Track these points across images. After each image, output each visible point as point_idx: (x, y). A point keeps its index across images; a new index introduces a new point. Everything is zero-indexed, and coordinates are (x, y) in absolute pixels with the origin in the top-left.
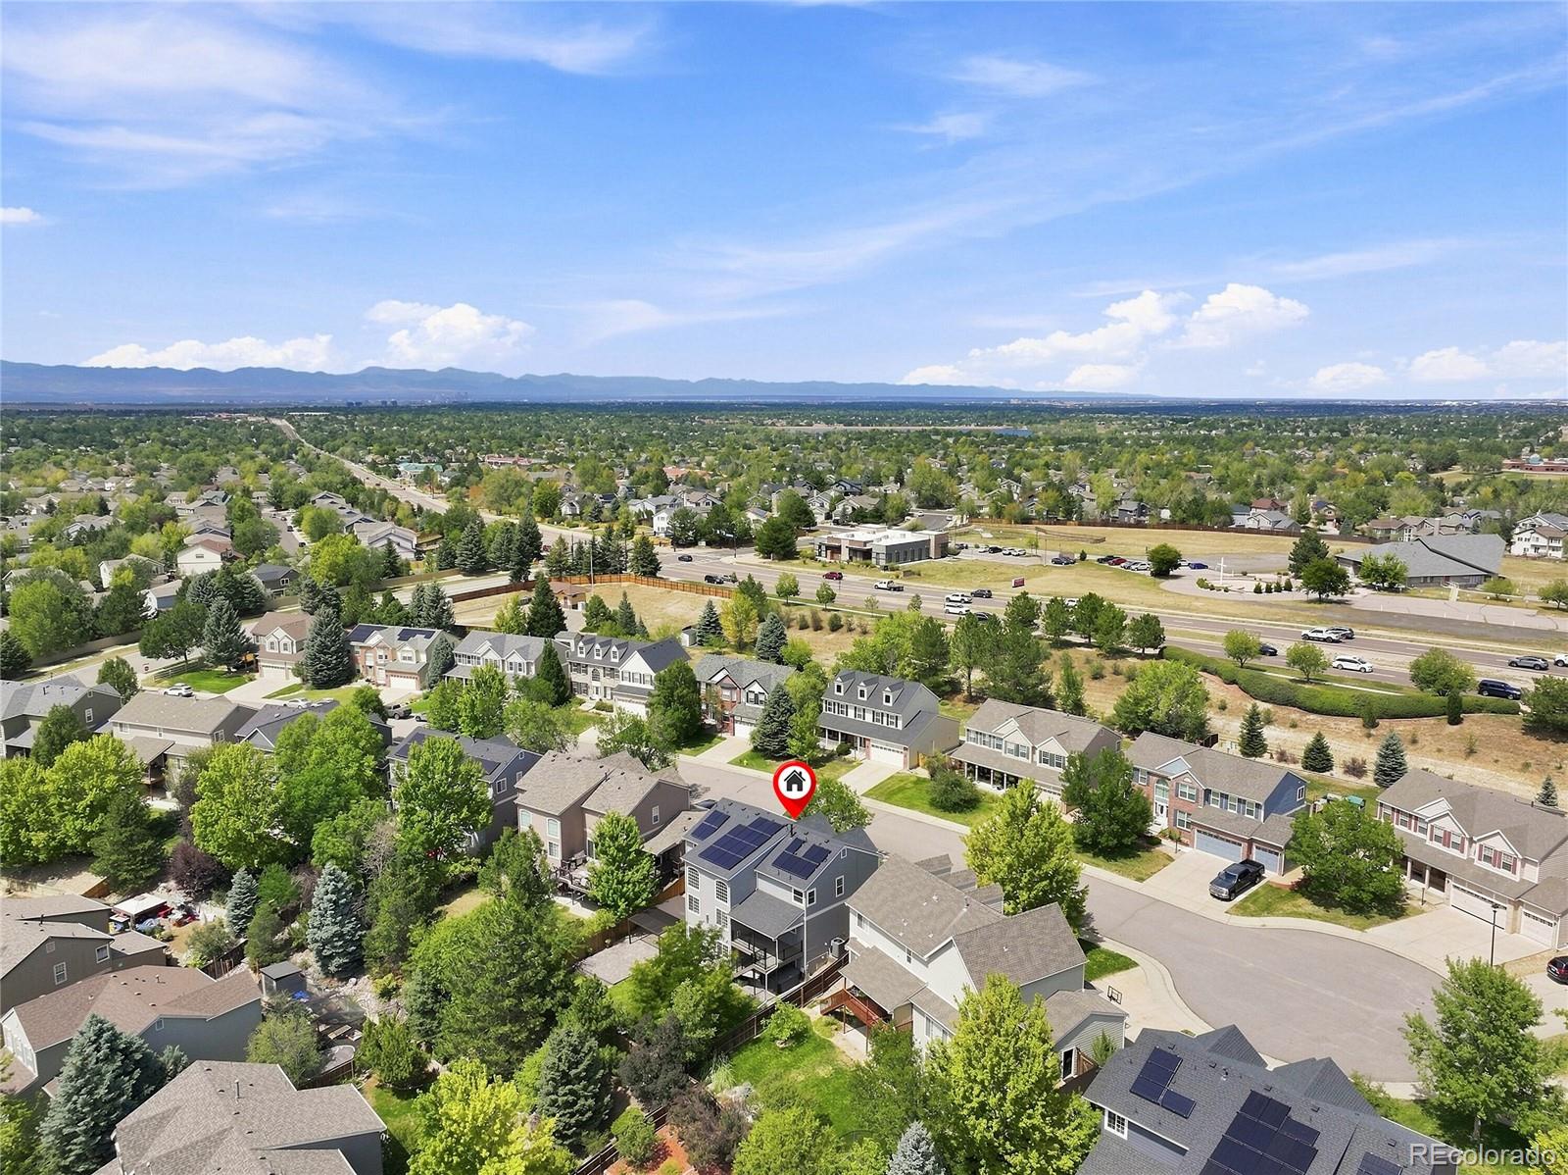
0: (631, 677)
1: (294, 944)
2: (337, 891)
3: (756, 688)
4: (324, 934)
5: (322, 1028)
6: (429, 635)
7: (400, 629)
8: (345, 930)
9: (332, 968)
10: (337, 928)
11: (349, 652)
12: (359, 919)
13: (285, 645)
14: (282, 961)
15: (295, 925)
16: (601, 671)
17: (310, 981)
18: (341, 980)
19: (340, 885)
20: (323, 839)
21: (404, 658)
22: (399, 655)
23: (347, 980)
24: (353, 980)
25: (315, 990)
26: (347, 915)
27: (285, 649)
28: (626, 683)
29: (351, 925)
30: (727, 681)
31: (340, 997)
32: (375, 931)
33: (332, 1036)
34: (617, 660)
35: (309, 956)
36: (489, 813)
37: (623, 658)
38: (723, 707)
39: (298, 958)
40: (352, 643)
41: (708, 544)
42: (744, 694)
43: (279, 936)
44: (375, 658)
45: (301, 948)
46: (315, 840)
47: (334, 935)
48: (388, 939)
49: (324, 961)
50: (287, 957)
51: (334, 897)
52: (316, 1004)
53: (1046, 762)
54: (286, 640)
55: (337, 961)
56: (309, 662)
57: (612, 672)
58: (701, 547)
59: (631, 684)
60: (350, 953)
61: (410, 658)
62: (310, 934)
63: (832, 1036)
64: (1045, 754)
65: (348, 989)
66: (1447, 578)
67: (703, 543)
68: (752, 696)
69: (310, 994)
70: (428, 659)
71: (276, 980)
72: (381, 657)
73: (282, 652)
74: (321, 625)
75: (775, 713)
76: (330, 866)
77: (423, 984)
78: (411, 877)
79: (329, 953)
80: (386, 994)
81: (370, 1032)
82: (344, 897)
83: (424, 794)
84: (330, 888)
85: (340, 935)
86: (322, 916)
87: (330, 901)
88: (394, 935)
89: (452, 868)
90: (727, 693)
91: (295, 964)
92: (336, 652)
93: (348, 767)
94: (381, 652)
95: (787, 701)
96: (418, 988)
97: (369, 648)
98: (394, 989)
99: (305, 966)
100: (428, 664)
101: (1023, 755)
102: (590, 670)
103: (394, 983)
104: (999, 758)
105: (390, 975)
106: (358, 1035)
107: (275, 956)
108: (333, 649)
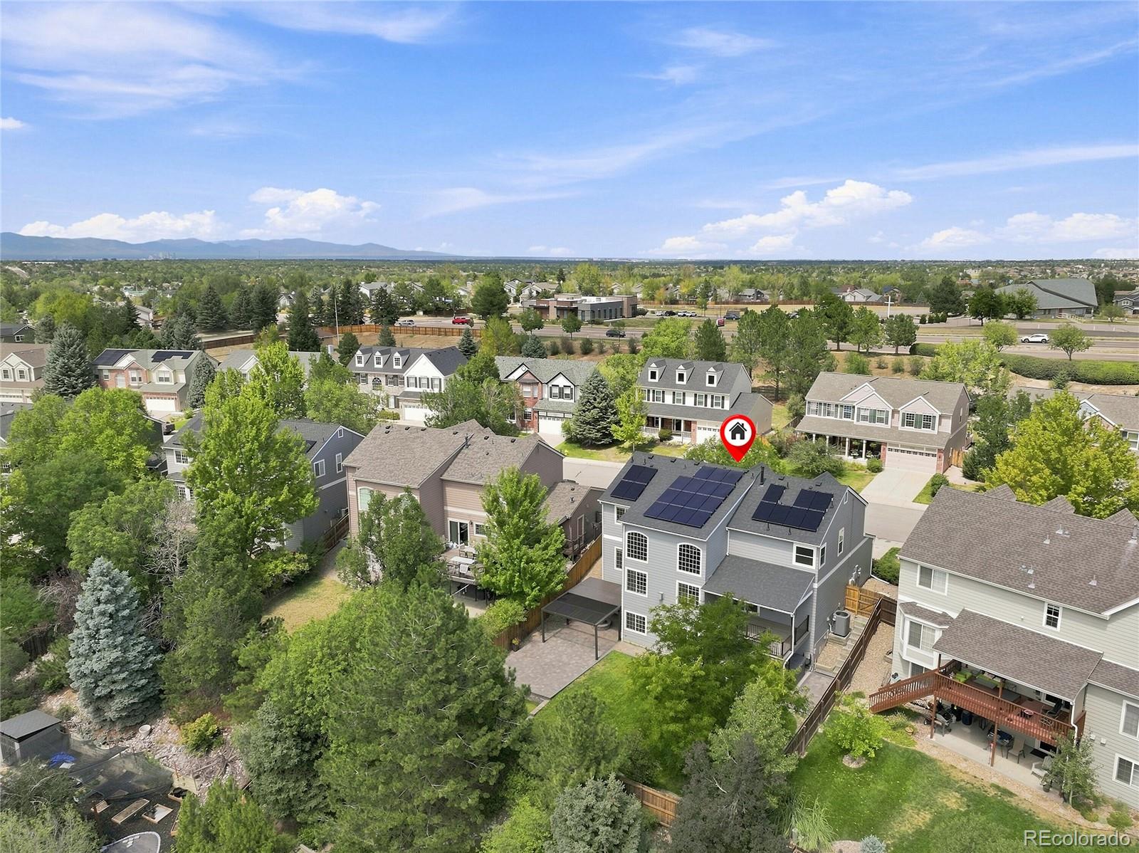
0: (418, 382)
1: (48, 684)
2: (114, 598)
3: (561, 381)
4: (96, 665)
5: (101, 807)
6: (186, 356)
7: (154, 352)
8: (131, 655)
9: (110, 715)
10: (116, 654)
11: (97, 377)
12: (151, 636)
13: (21, 372)
14: (28, 710)
15: (48, 658)
16: (383, 380)
17: (75, 736)
18: (125, 729)
19: (120, 590)
20: (86, 529)
21: (161, 379)
22: (154, 377)
23: (135, 728)
24: (147, 727)
25: (85, 749)
26: (131, 633)
27: (22, 377)
28: (412, 389)
29: (139, 648)
30: (528, 376)
31: (127, 756)
32: (181, 651)
33: (119, 819)
34: (400, 367)
35: (72, 700)
36: (315, 495)
37: (407, 365)
38: (523, 403)
39: (55, 703)
40: (100, 367)
41: (426, 313)
42: (546, 389)
43: (23, 675)
44: (127, 380)
45: (59, 688)
46: (73, 534)
47: (112, 665)
48: (203, 660)
49: (97, 703)
50: (35, 706)
51: (111, 608)
52: (89, 769)
53: (910, 424)
54: (22, 367)
55: (118, 703)
56: (51, 385)
57: (396, 379)
58: (420, 316)
59: (418, 390)
60: (138, 690)
61: (167, 379)
62: (72, 668)
63: (914, 743)
64: (910, 416)
65: (140, 740)
66: (1061, 310)
67: (421, 313)
68: (556, 391)
69: (77, 755)
70: (188, 379)
71: (20, 740)
72: (134, 379)
73: (18, 380)
74: (63, 345)
75: (595, 399)
76: (100, 564)
77: (280, 726)
78: (230, 571)
79: (104, 692)
80: (205, 743)
81: (193, 815)
82: (125, 607)
83: (230, 471)
84: (103, 595)
85: (121, 664)
86: (92, 637)
87: (103, 614)
88: (212, 654)
89: (272, 566)
90: (527, 389)
91: (49, 712)
92: (82, 375)
93: (111, 458)
94: (134, 374)
95: (605, 387)
96: (273, 734)
97: (120, 371)
98: (214, 735)
99: (67, 713)
100: (186, 385)
101: (881, 420)
102: (370, 379)
103: (213, 728)
104: (850, 425)
105: (207, 717)
106: (162, 812)
107: (16, 703)
108: (78, 371)
